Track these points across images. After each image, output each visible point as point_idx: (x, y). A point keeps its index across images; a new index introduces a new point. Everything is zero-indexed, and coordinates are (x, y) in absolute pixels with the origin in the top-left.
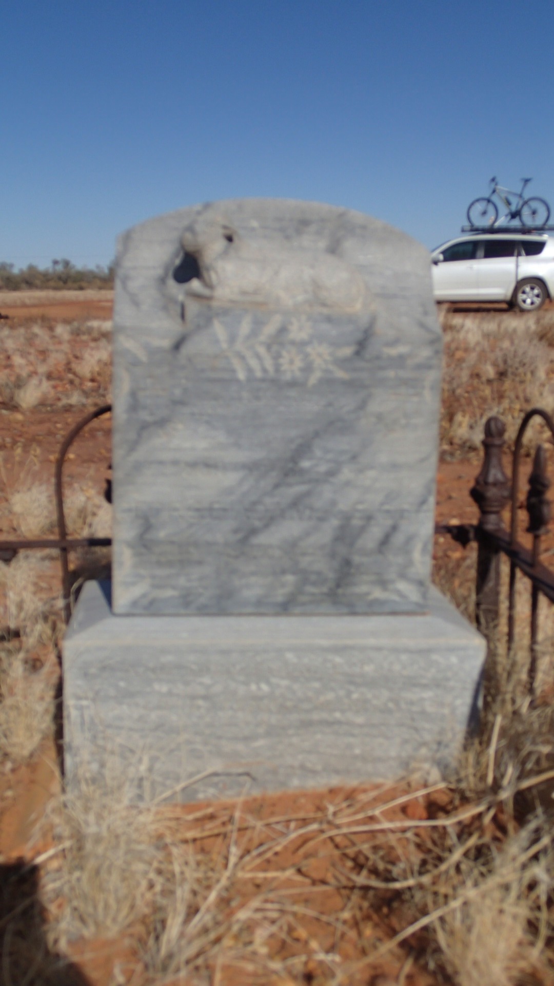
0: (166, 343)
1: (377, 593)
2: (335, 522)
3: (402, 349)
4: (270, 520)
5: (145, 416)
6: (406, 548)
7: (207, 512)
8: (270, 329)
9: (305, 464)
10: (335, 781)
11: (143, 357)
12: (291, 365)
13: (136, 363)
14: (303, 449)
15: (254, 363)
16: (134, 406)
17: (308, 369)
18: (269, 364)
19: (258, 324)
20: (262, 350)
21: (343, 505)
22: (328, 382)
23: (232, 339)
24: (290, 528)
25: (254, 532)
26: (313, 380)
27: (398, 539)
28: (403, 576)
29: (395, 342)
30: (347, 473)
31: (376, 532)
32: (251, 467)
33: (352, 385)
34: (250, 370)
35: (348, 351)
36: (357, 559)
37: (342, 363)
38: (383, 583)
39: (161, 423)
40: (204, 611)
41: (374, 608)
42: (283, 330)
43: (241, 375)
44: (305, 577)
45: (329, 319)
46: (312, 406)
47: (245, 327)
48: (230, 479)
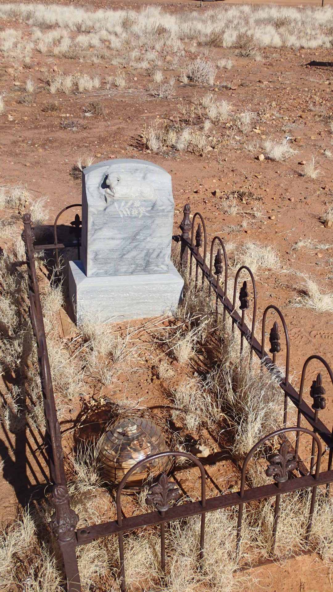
0: (102, 209)
1: (156, 268)
2: (145, 251)
3: (163, 207)
4: (128, 252)
5: (96, 227)
6: (163, 257)
7: (112, 250)
8: (129, 204)
9: (138, 237)
10: (145, 316)
11: (96, 212)
12: (135, 213)
13: (94, 214)
14: (137, 234)
15: (125, 213)
16: (94, 224)
17: (139, 213)
18: (129, 213)
19: (127, 203)
20: (127, 209)
21: (147, 247)
22: (144, 216)
23: (119, 207)
24: (134, 253)
25: (124, 255)
26: (140, 216)
27: (161, 255)
28: (163, 264)
29: (162, 206)
30: (149, 239)
31: (155, 254)
32: (123, 239)
33: (151, 217)
34: (124, 214)
35: (150, 209)
36: (151, 260)
37: (148, 212)
38: (157, 266)
39: (100, 229)
40: (111, 275)
41: (155, 272)
42: (133, 204)
43: (122, 216)
44: (137, 265)
45: (145, 201)
46: (140, 223)
47: (123, 204)
48: (118, 242)
